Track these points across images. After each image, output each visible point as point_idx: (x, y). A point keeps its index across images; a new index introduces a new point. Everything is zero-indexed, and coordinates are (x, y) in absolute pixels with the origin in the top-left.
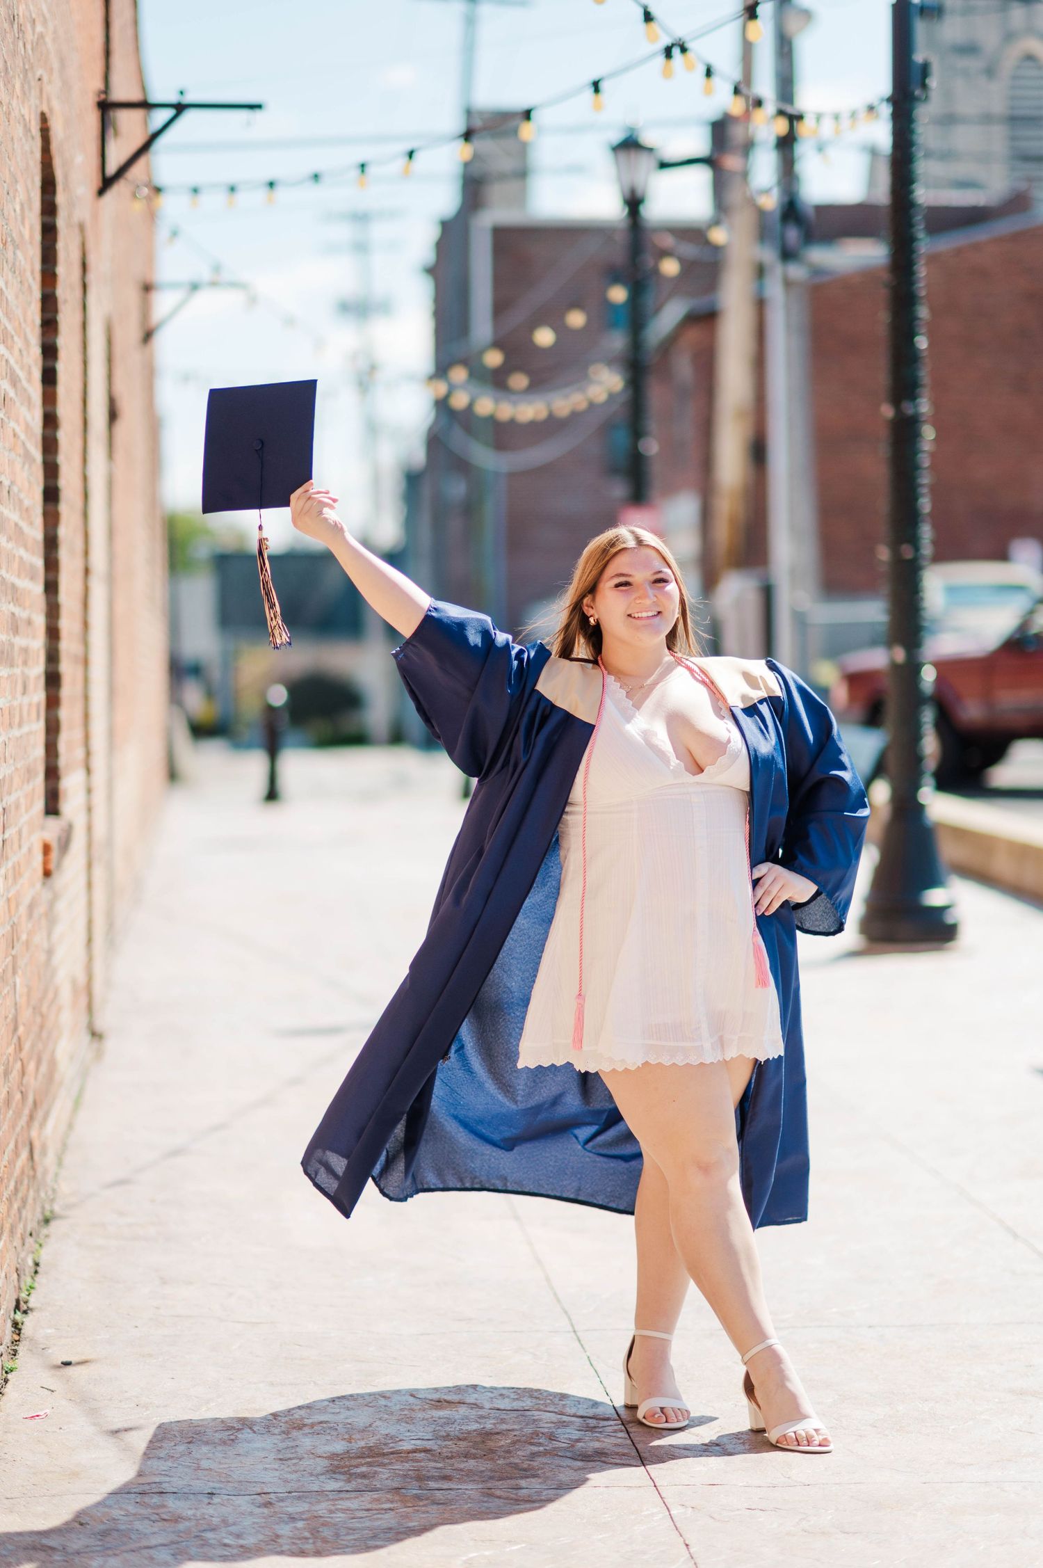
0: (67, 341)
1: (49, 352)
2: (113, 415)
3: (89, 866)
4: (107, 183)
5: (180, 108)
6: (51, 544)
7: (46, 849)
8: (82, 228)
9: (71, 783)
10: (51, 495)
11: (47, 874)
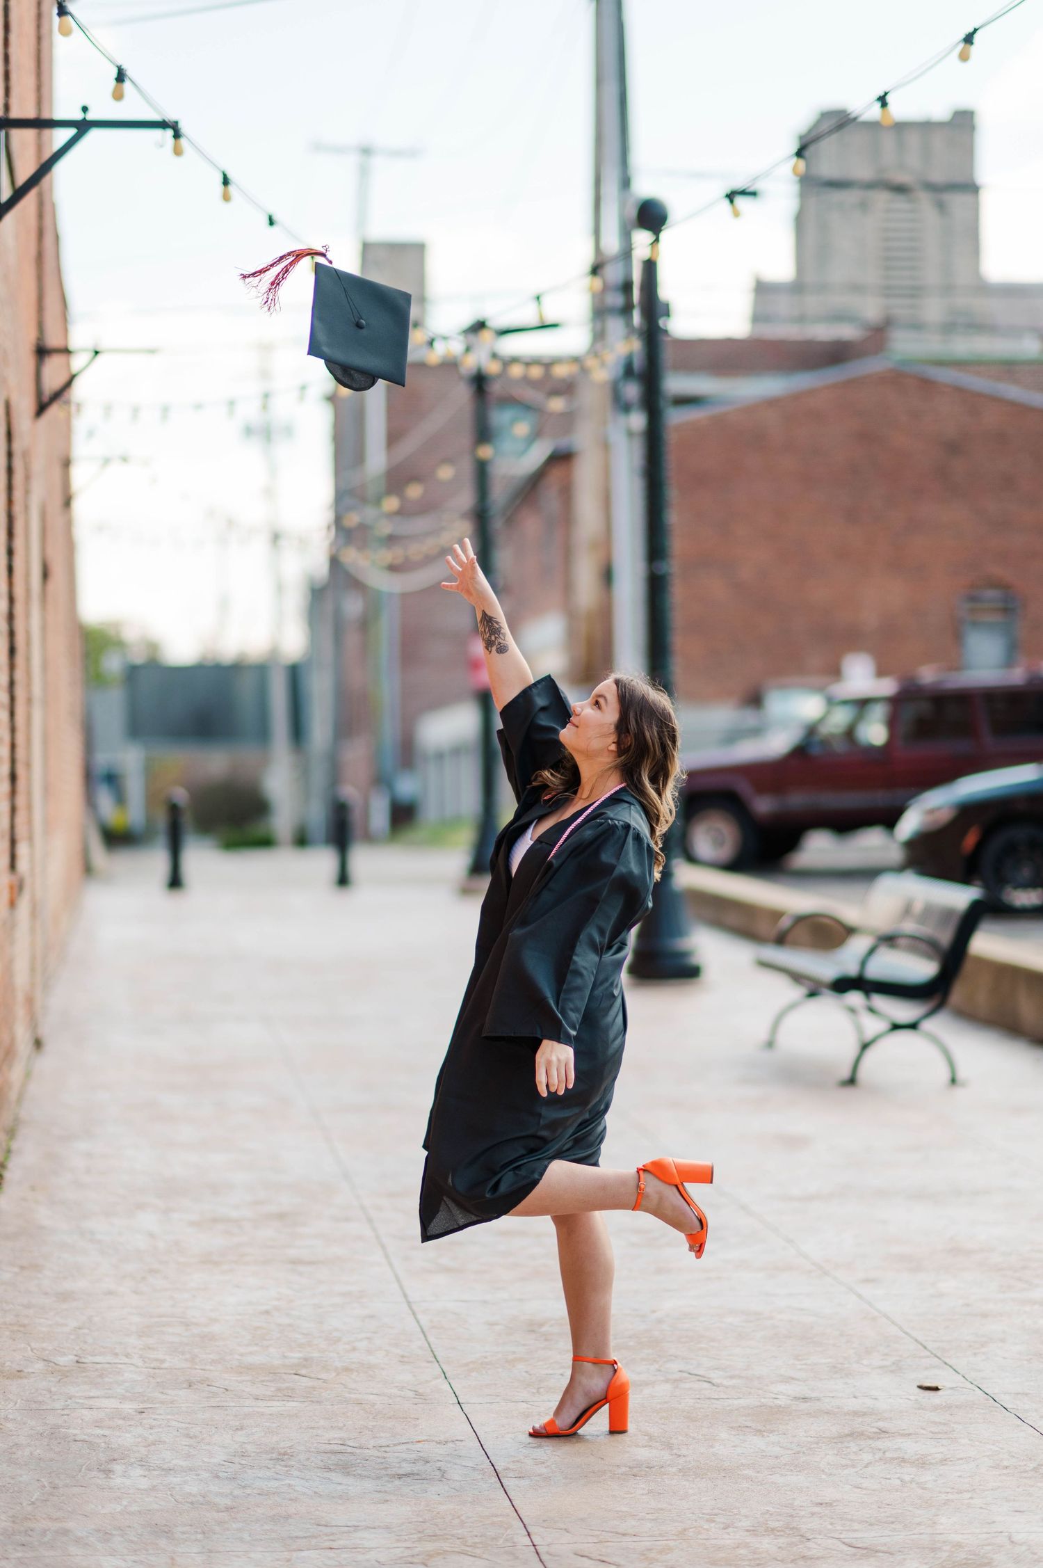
0: (19, 543)
1: (10, 552)
2: (45, 575)
3: (34, 913)
4: (41, 408)
5: (97, 353)
6: (12, 684)
7: (11, 888)
8: (26, 454)
9: (23, 850)
10: (12, 651)
11: (12, 904)
